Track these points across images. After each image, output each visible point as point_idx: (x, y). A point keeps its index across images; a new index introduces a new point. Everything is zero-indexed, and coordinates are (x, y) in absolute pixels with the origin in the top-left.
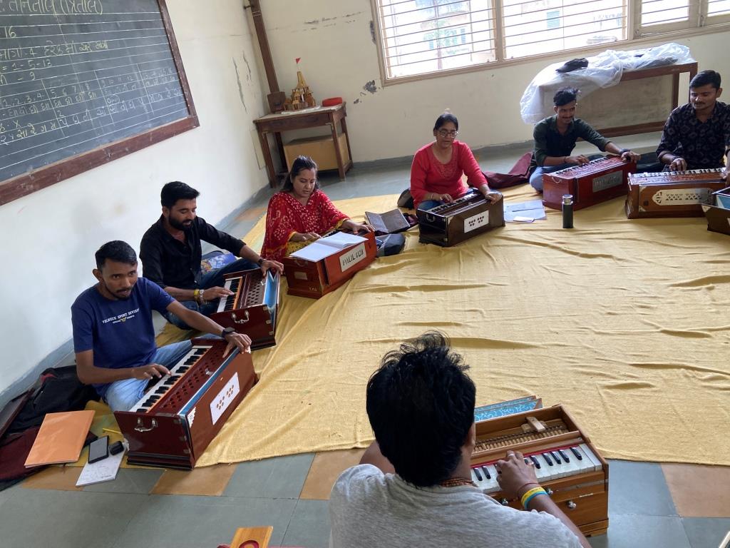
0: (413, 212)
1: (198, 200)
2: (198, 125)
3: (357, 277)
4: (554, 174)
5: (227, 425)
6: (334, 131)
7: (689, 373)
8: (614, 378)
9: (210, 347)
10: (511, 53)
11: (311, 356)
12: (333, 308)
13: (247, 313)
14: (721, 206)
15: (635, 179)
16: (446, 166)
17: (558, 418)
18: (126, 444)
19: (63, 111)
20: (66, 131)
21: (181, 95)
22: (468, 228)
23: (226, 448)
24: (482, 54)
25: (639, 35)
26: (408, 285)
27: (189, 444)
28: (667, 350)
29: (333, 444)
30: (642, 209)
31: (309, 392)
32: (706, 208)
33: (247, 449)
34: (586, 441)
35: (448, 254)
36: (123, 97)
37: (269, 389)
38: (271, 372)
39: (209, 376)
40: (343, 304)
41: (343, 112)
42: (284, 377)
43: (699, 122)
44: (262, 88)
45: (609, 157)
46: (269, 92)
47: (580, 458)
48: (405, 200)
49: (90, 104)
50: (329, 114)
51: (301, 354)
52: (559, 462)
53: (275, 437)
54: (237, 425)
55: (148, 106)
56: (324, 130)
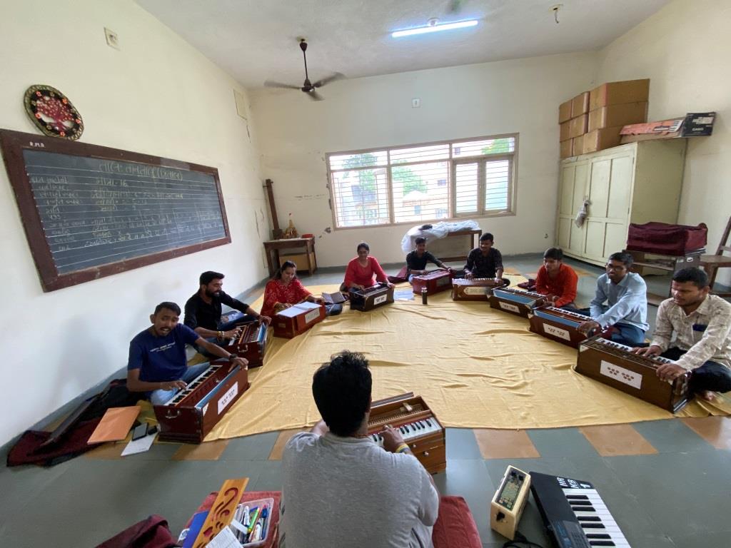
0: (347, 294)
1: (223, 281)
2: (230, 242)
3: (315, 327)
4: (418, 277)
5: (227, 415)
6: (307, 251)
7: (485, 379)
8: (448, 382)
9: (221, 366)
10: (397, 220)
11: (283, 372)
12: (299, 344)
13: (247, 346)
14: (495, 295)
15: (456, 282)
16: (365, 268)
17: (419, 403)
18: (159, 427)
19: (150, 228)
20: (150, 239)
21: (222, 226)
22: (376, 303)
23: (224, 430)
24: (383, 218)
25: (455, 216)
26: (342, 331)
27: (200, 427)
28: (473, 367)
29: (292, 425)
30: (459, 296)
31: (280, 393)
32: (489, 296)
33: (237, 429)
34: (433, 416)
35: (365, 316)
36: (188, 224)
37: (255, 392)
38: (257, 382)
39: (218, 383)
40: (305, 343)
41: (313, 242)
42: (266, 385)
43: (483, 257)
44: (270, 226)
45: (442, 270)
46: (273, 229)
47: (430, 425)
48: (343, 287)
49: (168, 226)
50: (305, 242)
51: (277, 371)
52: (419, 428)
53: (256, 422)
54: (233, 414)
55: (202, 231)
56: (303, 249)
